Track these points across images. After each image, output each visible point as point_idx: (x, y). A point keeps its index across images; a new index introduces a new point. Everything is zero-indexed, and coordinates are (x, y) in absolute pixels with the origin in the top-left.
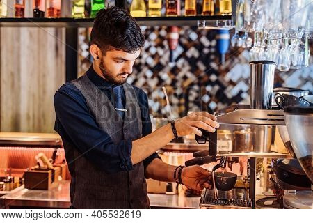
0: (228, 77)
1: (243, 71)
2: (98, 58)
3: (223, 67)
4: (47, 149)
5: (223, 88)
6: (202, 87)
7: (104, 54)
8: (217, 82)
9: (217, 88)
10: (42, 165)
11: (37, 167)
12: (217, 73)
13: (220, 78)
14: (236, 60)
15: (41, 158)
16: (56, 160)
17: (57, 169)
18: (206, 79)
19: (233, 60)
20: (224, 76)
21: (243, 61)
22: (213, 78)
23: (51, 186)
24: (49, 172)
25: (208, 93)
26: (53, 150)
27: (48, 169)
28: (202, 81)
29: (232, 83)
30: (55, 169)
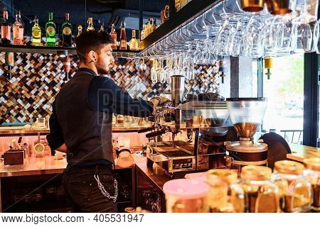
15: (14, 143)
24: (24, 151)
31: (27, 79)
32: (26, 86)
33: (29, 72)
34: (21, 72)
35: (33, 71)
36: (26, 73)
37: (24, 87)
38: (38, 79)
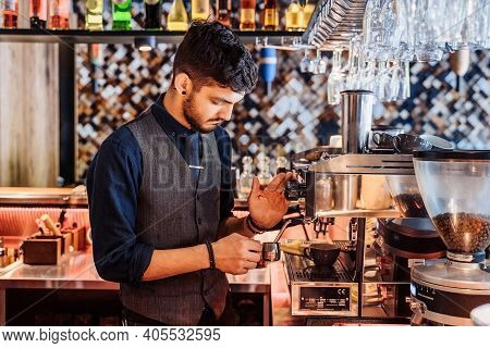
0: (272, 112)
1: (291, 105)
2: (184, 93)
3: (266, 99)
4: (52, 209)
5: (266, 126)
6: (240, 126)
7: (196, 89)
8: (259, 119)
9: (258, 125)
10: (46, 232)
11: (39, 234)
12: (259, 107)
13: (262, 114)
14: (282, 91)
15: (45, 222)
16: (65, 223)
17: (67, 236)
18: (244, 114)
19: (278, 91)
20: (267, 111)
21: (291, 92)
22: (254, 113)
23: (60, 259)
24: (58, 240)
25: (247, 133)
26: (60, 210)
27: (55, 237)
28: (239, 118)
29: (277, 120)
30: (65, 236)
31: (135, 89)
32: (133, 104)
33: (137, 75)
34: (123, 77)
35: (145, 73)
36: (132, 77)
37: (128, 106)
38: (154, 90)
